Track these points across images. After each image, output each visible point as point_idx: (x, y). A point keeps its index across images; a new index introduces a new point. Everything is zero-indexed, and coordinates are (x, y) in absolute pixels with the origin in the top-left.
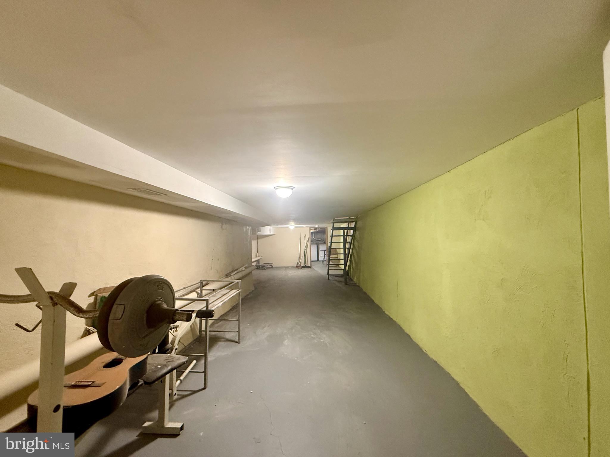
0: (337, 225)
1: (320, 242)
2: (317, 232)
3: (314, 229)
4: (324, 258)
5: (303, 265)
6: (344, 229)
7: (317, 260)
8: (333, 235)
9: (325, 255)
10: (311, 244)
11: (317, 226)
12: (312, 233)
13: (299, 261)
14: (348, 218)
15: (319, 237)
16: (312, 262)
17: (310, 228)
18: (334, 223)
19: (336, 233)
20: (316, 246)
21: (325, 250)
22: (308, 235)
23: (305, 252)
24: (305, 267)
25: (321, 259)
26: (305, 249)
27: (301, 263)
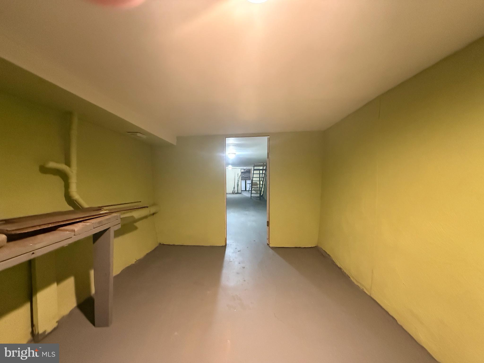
0: (256, 168)
1: (247, 179)
2: (245, 172)
3: (244, 170)
4: (250, 189)
5: (236, 192)
6: (260, 170)
7: (245, 190)
8: (254, 173)
9: (250, 186)
10: (242, 180)
11: (245, 168)
12: (242, 172)
13: (234, 189)
14: (263, 164)
15: (246, 175)
16: (242, 191)
17: (241, 169)
18: (254, 167)
19: (255, 172)
20: (245, 181)
21: (250, 184)
22: (240, 174)
23: (237, 184)
24: (238, 193)
25: (247, 189)
26: (238, 182)
27: (235, 191)
